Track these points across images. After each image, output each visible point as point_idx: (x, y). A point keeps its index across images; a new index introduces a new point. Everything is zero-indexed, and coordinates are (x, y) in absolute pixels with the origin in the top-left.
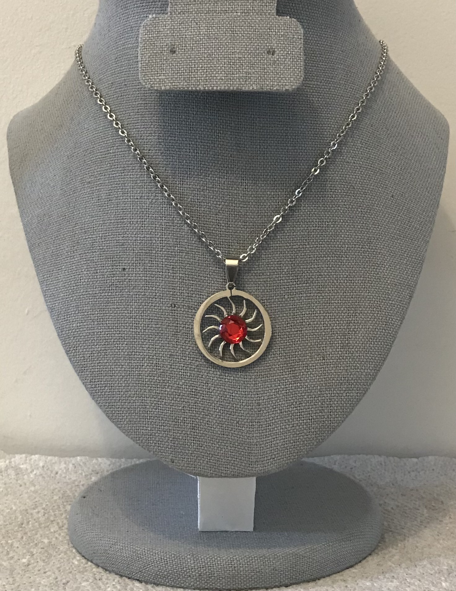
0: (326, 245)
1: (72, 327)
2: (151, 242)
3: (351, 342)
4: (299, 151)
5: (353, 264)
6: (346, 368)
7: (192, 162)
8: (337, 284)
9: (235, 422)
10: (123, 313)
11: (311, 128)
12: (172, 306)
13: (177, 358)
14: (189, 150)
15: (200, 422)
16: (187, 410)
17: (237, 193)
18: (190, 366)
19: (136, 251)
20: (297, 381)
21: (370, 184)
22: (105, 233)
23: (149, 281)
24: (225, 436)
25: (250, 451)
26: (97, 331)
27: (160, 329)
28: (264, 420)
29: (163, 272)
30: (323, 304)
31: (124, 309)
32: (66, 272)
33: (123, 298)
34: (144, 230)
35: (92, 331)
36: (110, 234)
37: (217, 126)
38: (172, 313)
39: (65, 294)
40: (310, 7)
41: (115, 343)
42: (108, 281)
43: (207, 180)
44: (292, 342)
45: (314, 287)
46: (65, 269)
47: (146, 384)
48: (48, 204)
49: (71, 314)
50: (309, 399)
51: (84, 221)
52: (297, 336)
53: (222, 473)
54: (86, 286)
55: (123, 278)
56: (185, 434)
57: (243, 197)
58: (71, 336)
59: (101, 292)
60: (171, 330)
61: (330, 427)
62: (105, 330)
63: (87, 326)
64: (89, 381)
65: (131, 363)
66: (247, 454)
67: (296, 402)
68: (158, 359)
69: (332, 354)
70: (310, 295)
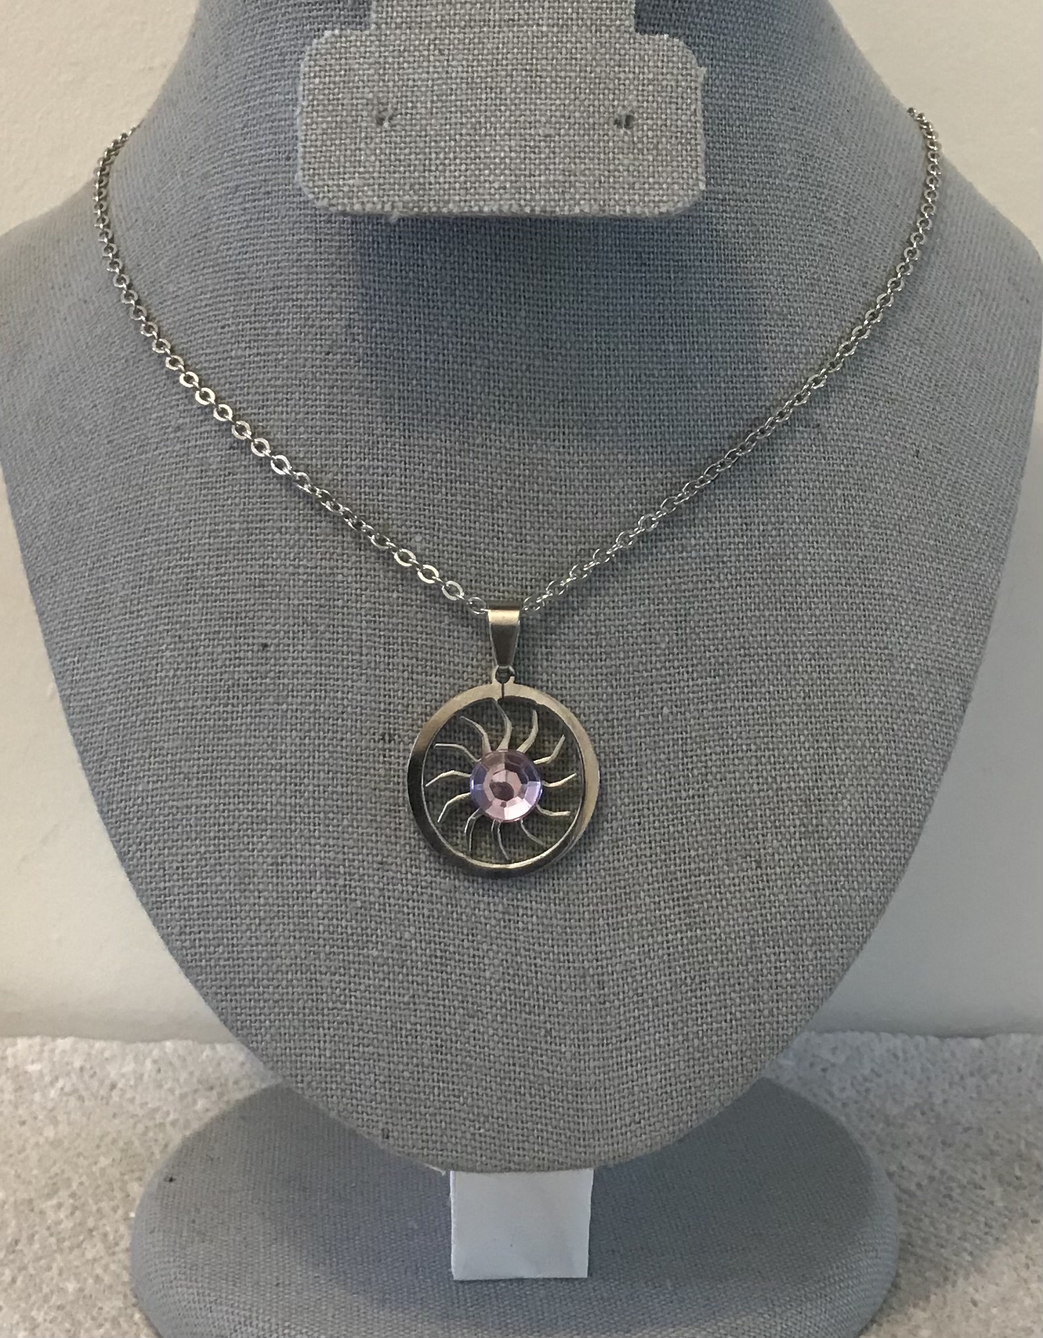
0: (760, 582)
1: (135, 791)
2: (331, 578)
3: (825, 821)
6: (813, 888)
7: (433, 383)
9: (543, 1032)
10: (262, 757)
11: (720, 299)
12: (383, 739)
13: (396, 872)
14: (426, 353)
15: (456, 1035)
16: (424, 1003)
17: (542, 459)
18: (429, 891)
19: (296, 602)
20: (695, 923)
21: (863, 428)
22: (218, 556)
23: (328, 676)
24: (518, 1069)
25: (579, 1106)
26: (198, 802)
27: (355, 797)
28: (612, 1026)
29: (361, 655)
30: (756, 728)
31: (265, 747)
32: (120, 649)
33: (262, 720)
34: (314, 550)
35: (185, 803)
36: (230, 558)
37: (494, 297)
38: (384, 756)
39: (118, 708)
41: (241, 834)
42: (226, 676)
43: (470, 428)
44: (682, 824)
45: (732, 685)
46: (117, 644)
47: (318, 938)
49: (133, 758)
51: (165, 523)
52: (694, 810)
53: (510, 1162)
54: (170, 687)
55: (263, 668)
56: (417, 1065)
57: (557, 469)
58: (131, 815)
59: (208, 702)
60: (383, 799)
62: (217, 801)
63: (171, 791)
64: (177, 930)
65: (282, 884)
66: (571, 1112)
67: (693, 979)
68: (350, 874)
69: (779, 854)
70: (723, 705)
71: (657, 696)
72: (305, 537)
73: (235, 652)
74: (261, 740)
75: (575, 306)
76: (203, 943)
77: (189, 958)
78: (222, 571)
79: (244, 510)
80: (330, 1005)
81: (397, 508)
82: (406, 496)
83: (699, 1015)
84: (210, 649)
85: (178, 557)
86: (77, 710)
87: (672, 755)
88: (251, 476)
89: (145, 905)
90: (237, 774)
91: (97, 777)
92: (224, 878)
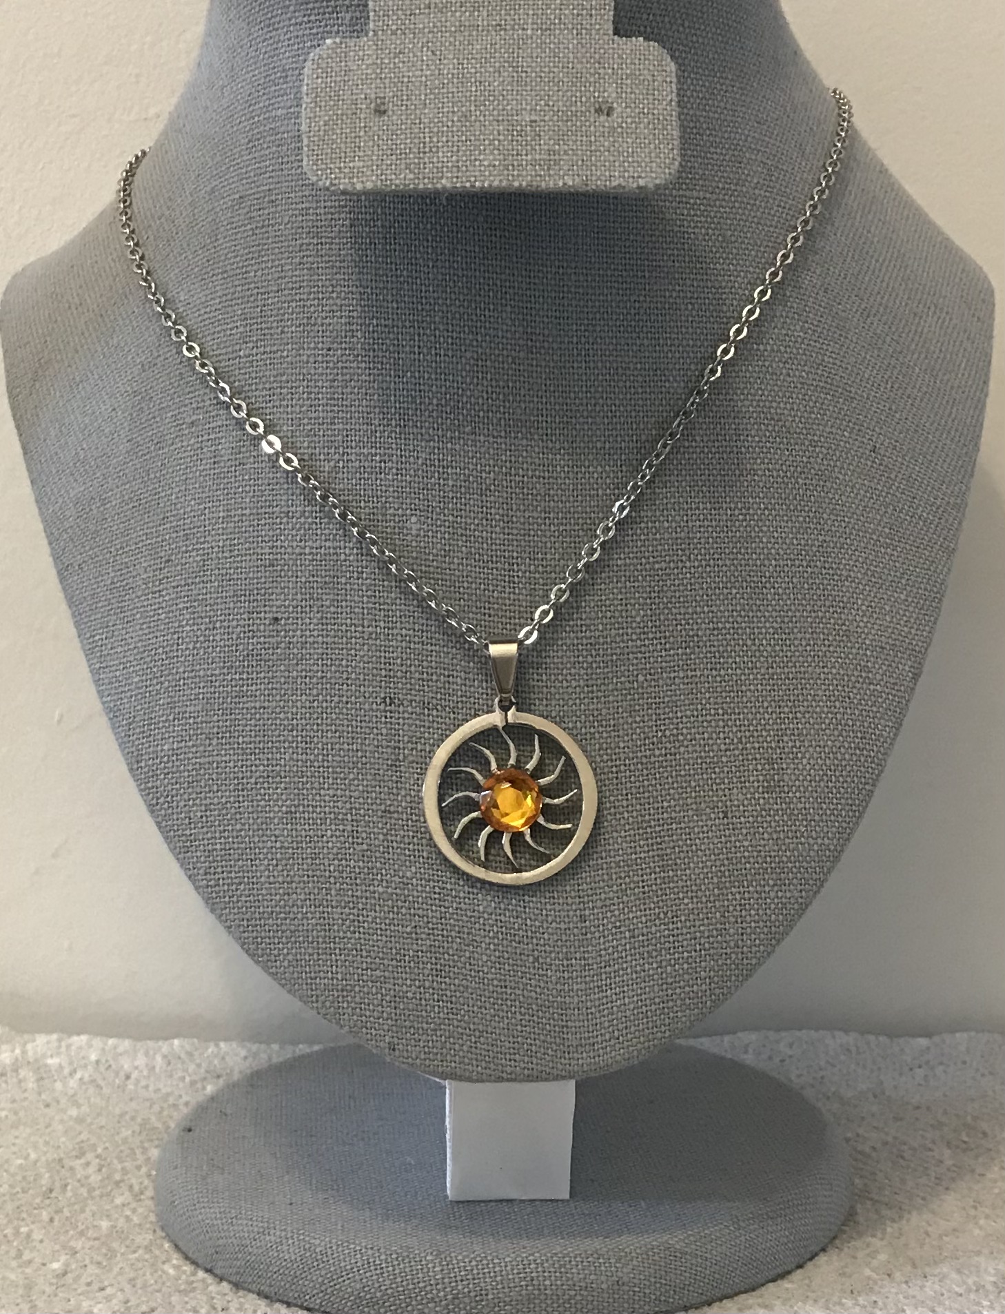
0: (728, 562)
1: (162, 750)
3: (786, 777)
4: (666, 349)
5: (789, 602)
6: (775, 836)
7: (426, 375)
8: (754, 648)
9: (531, 959)
10: (276, 719)
11: (691, 298)
12: (385, 702)
13: (398, 819)
14: (419, 347)
15: (454, 961)
16: (425, 933)
17: (527, 446)
19: (303, 580)
20: (668, 865)
21: (823, 422)
22: (231, 539)
23: (333, 646)
24: (509, 991)
25: (564, 1023)
26: (219, 758)
27: (360, 754)
28: (594, 954)
29: (363, 627)
30: (724, 694)
31: (278, 710)
32: (144, 626)
33: (274, 686)
34: (319, 532)
35: (207, 760)
36: (242, 541)
37: (482, 293)
38: (386, 717)
39: (144, 678)
40: (687, 24)
41: (258, 786)
42: (241, 647)
43: (461, 417)
44: (656, 779)
45: (701, 656)
46: (141, 621)
47: (330, 877)
48: (98, 475)
49: (159, 721)
50: (695, 906)
51: (182, 511)
52: (666, 767)
53: (503, 1072)
54: (191, 658)
55: (274, 640)
56: (420, 987)
57: (541, 455)
58: (159, 772)
59: (225, 671)
60: (386, 756)
61: (740, 967)
62: (236, 757)
63: (194, 750)
64: (201, 871)
65: (296, 830)
66: (557, 1029)
67: (666, 914)
68: (357, 821)
69: (744, 806)
70: (693, 673)
71: (633, 665)
72: (310, 520)
73: (249, 626)
74: (274, 703)
75: (557, 302)
76: (226, 881)
77: (214, 895)
78: (236, 552)
79: (254, 496)
80: (341, 934)
81: (394, 491)
82: (402, 481)
83: (671, 945)
84: (226, 624)
85: (194, 542)
86: (106, 681)
87: (646, 718)
88: (260, 465)
89: (172, 850)
90: (253, 734)
91: (126, 739)
92: (244, 824)
